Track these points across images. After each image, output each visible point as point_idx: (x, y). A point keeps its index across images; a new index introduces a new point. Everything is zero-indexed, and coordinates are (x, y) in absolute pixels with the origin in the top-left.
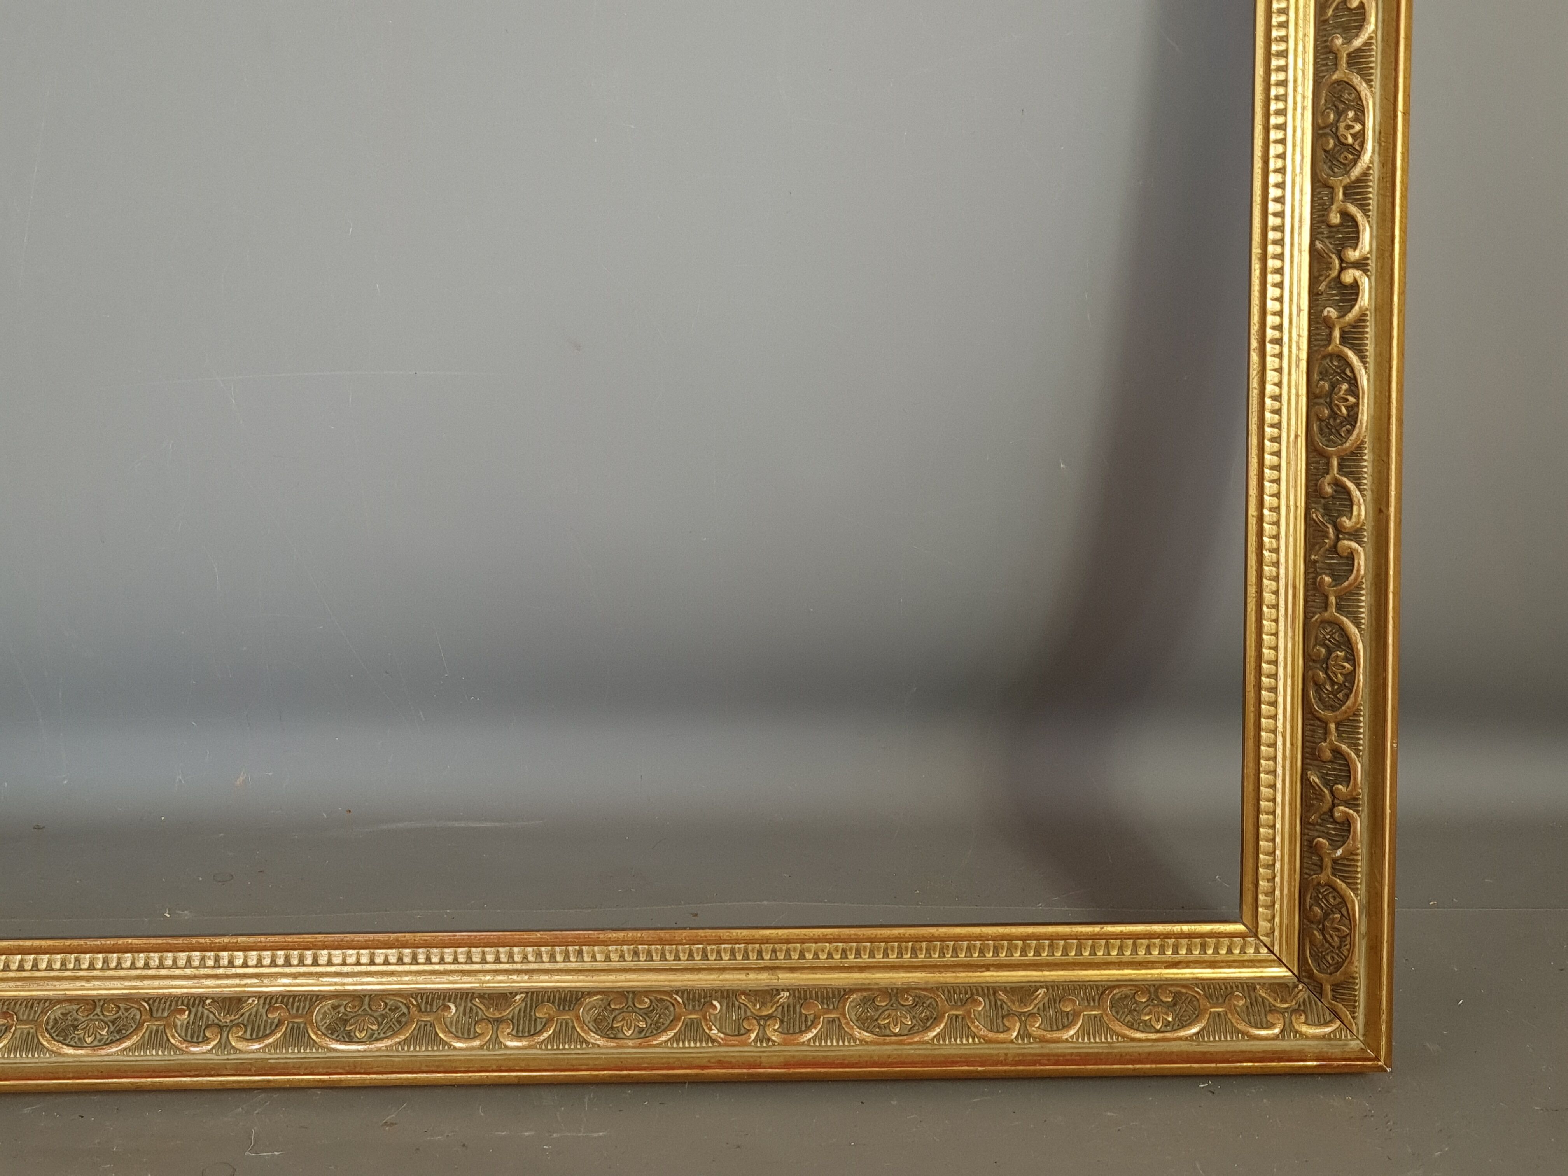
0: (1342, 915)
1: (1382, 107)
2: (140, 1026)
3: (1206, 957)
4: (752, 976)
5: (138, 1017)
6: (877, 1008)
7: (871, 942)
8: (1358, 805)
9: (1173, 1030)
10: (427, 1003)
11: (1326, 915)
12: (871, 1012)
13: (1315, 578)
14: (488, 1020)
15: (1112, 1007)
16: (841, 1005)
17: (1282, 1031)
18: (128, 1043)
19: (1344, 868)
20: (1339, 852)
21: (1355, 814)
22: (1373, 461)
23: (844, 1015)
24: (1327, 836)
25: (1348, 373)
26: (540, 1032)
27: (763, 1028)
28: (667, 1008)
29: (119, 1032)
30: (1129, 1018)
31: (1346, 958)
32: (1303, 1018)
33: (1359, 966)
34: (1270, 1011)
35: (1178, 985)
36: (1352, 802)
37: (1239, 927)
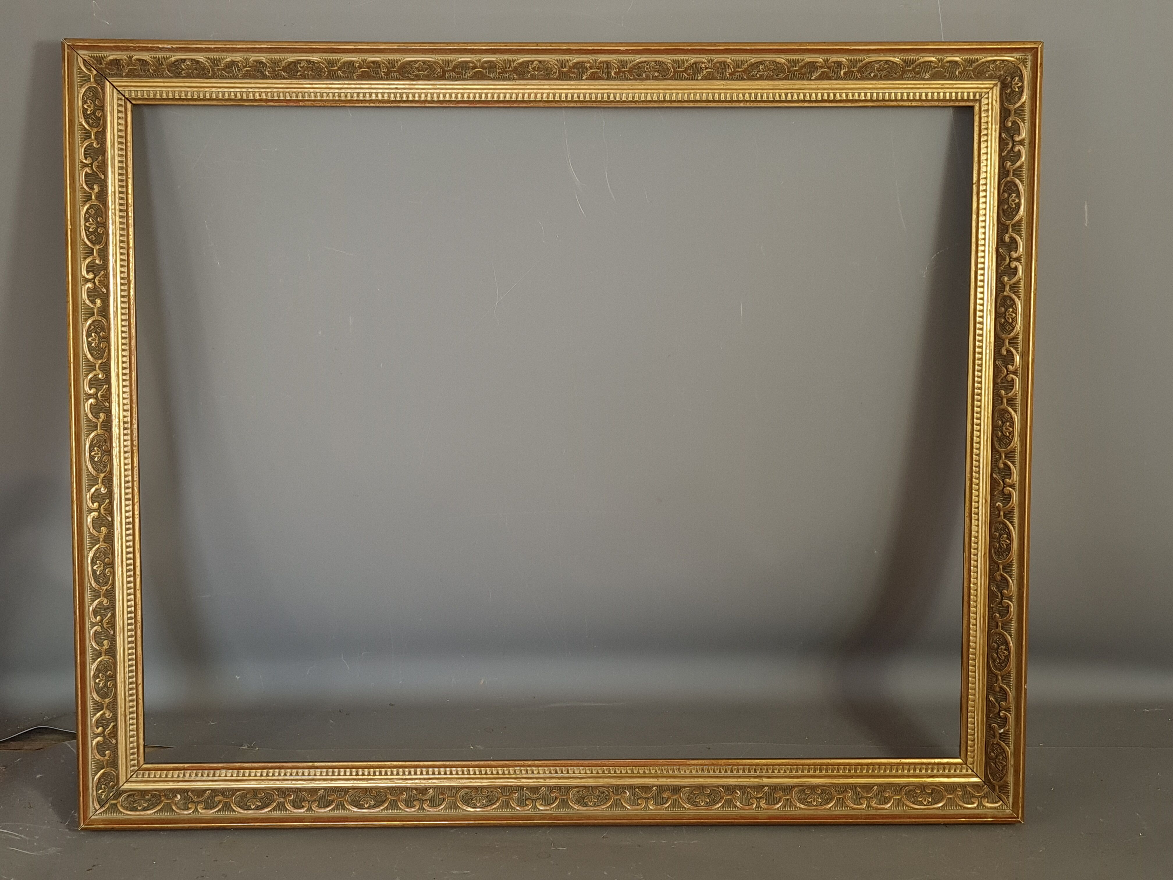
0: (1003, 757)
1: (1020, 422)
2: (498, 799)
3: (945, 773)
4: (752, 780)
5: (497, 795)
6: (806, 794)
7: (803, 766)
8: (1010, 711)
9: (931, 805)
10: (616, 790)
11: (997, 756)
12: (803, 796)
13: (992, 615)
14: (643, 798)
15: (905, 794)
16: (791, 793)
17: (978, 806)
18: (495, 806)
19: (1004, 737)
20: (1002, 731)
21: (1009, 715)
22: (1018, 567)
23: (792, 797)
24: (997, 723)
25: (1007, 530)
26: (665, 803)
27: (758, 802)
28: (717, 793)
29: (490, 801)
30: (913, 799)
31: (1005, 775)
32: (986, 800)
33: (1011, 779)
34: (973, 797)
35: (933, 785)
36: (1008, 710)
37: (959, 761)
